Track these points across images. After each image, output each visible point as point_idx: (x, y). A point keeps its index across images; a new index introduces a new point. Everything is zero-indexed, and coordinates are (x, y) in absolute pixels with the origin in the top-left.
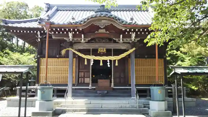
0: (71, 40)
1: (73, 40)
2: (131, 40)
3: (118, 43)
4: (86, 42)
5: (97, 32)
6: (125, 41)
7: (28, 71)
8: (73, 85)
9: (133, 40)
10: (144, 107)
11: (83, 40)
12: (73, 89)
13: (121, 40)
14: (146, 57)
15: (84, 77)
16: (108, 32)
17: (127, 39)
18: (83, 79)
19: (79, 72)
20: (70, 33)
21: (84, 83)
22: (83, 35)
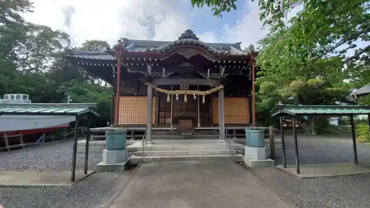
0: (150, 74)
1: (152, 74)
2: (220, 76)
3: (204, 78)
4: (167, 78)
5: (180, 66)
6: (213, 77)
7: (88, 111)
8: (153, 126)
9: (222, 76)
10: (237, 153)
11: (164, 74)
12: (152, 130)
13: (208, 75)
14: (231, 95)
15: (165, 117)
16: (193, 66)
17: (215, 74)
18: (163, 119)
19: (159, 111)
20: (149, 65)
21: (165, 123)
22: (164, 69)
